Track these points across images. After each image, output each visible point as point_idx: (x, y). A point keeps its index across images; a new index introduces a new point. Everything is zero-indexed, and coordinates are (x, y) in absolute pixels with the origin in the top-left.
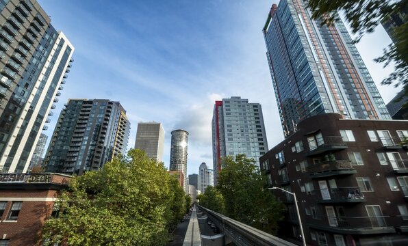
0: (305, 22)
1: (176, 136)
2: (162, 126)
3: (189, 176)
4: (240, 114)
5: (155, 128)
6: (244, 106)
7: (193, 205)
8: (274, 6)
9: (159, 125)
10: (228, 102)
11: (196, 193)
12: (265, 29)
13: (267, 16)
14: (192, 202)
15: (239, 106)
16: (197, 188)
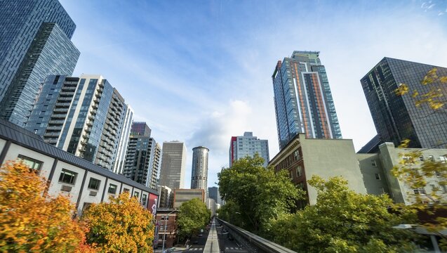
0: (297, 85)
1: (197, 152)
2: (184, 146)
3: (209, 188)
4: (250, 149)
5: (178, 147)
6: (253, 143)
7: (213, 218)
8: (279, 62)
9: (182, 144)
10: (241, 139)
11: (215, 206)
12: (274, 76)
13: (275, 68)
14: (212, 215)
15: (250, 143)
16: (216, 201)
